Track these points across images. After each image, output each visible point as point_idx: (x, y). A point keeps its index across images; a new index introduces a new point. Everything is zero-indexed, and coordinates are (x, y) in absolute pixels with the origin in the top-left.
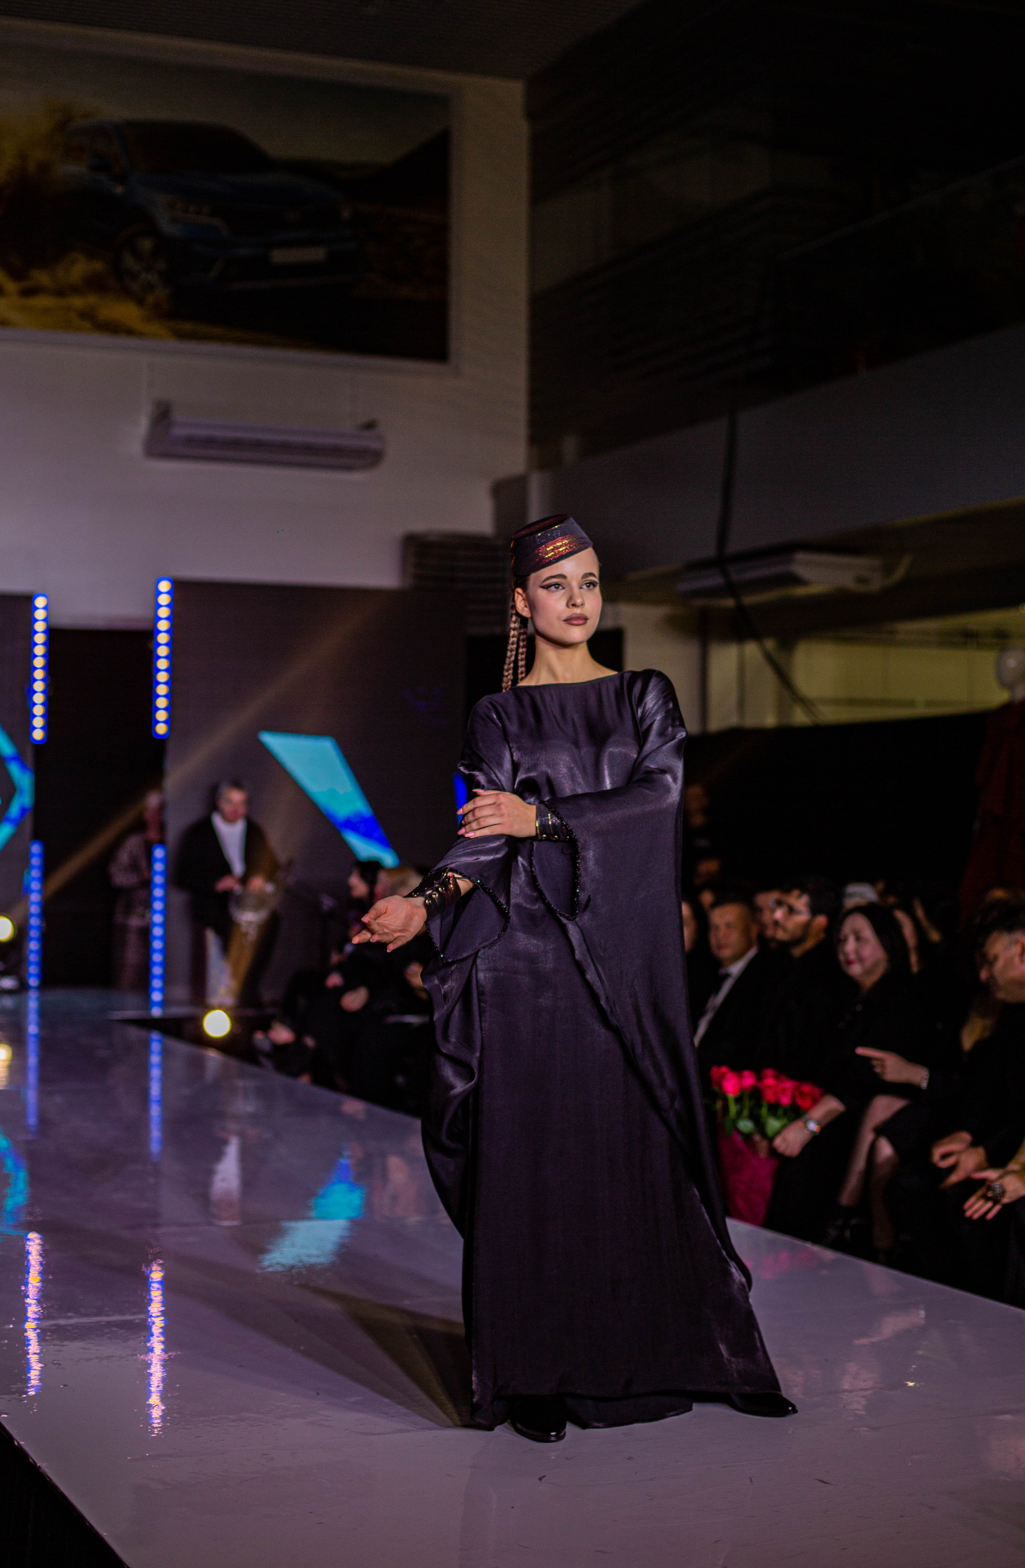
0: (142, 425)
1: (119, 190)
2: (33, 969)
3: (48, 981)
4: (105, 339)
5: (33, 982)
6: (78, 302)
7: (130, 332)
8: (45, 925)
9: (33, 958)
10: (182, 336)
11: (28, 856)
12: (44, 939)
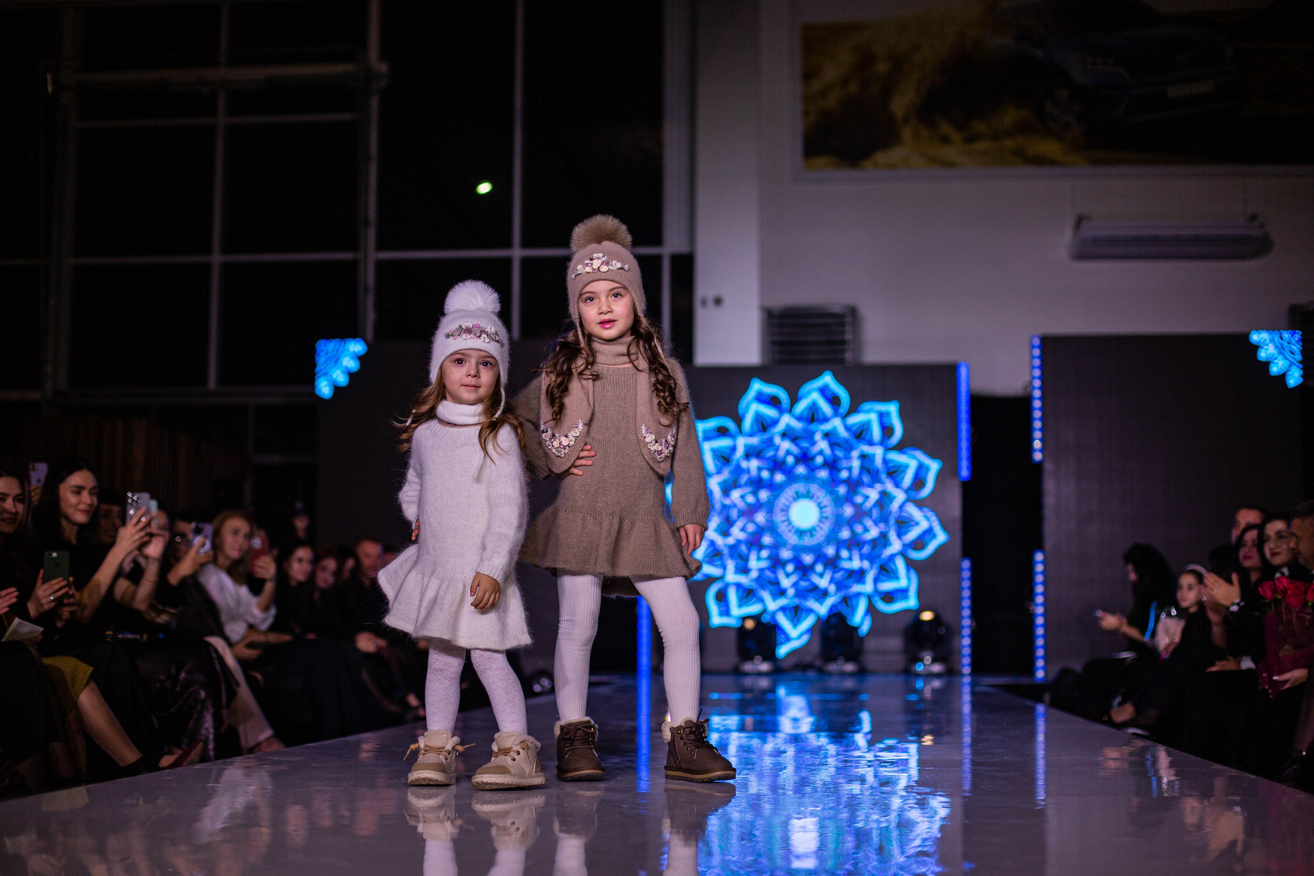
0: (1067, 236)
1: (1039, 53)
2: (966, 660)
3: (978, 668)
4: (1029, 170)
5: (967, 670)
6: (1010, 143)
7: (1053, 163)
8: (974, 624)
9: (967, 651)
10: (1095, 162)
11: (960, 570)
12: (974, 636)
